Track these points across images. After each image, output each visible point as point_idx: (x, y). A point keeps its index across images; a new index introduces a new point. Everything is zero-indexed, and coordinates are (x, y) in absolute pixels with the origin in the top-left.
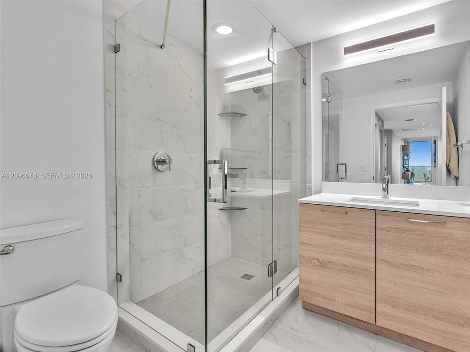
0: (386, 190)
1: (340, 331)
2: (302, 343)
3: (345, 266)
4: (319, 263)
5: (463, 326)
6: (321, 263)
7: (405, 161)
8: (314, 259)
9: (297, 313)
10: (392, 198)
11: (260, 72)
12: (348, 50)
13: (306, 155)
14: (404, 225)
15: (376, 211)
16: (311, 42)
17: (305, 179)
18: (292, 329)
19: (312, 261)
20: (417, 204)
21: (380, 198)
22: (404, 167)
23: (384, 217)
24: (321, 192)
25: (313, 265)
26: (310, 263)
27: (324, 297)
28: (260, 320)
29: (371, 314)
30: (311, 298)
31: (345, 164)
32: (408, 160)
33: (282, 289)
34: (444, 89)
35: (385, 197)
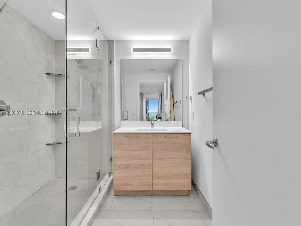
0: (152, 124)
1: (136, 200)
2: (119, 213)
3: (138, 165)
4: (125, 167)
5: (184, 179)
6: (126, 166)
7: (147, 110)
8: (122, 165)
9: (112, 199)
10: (155, 128)
11: (80, 50)
12: (135, 50)
13: (111, 106)
14: (164, 140)
15: (152, 135)
16: (115, 40)
17: (111, 120)
18: (112, 208)
19: (120, 166)
20: (166, 130)
21: (150, 128)
22: (147, 113)
23: (156, 137)
24: (120, 127)
25: (121, 169)
26: (120, 168)
27: (127, 185)
28: (94, 209)
29: (150, 186)
30: (120, 187)
31: (127, 111)
32: (148, 109)
33: (102, 188)
34: (169, 76)
35: (152, 128)
